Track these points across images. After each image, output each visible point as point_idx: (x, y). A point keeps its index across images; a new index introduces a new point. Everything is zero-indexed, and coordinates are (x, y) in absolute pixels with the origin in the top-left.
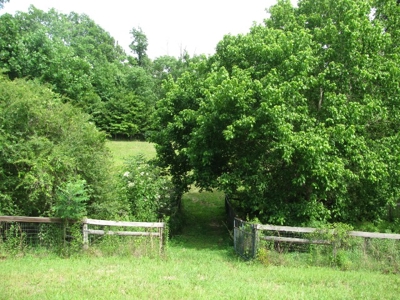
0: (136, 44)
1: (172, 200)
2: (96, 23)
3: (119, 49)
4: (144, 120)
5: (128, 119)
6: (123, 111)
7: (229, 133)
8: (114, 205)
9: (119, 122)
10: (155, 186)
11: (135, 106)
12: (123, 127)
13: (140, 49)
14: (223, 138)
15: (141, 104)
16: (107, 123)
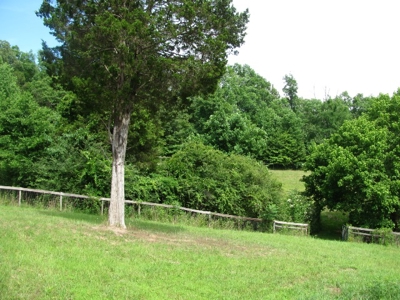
0: (288, 87)
1: (313, 215)
2: (256, 72)
3: (274, 92)
4: (295, 154)
5: (284, 153)
6: (279, 147)
7: (340, 183)
8: (285, 216)
9: (277, 155)
10: (304, 207)
11: (289, 142)
12: (280, 159)
13: (291, 91)
14: (337, 185)
15: (294, 142)
16: (268, 156)
